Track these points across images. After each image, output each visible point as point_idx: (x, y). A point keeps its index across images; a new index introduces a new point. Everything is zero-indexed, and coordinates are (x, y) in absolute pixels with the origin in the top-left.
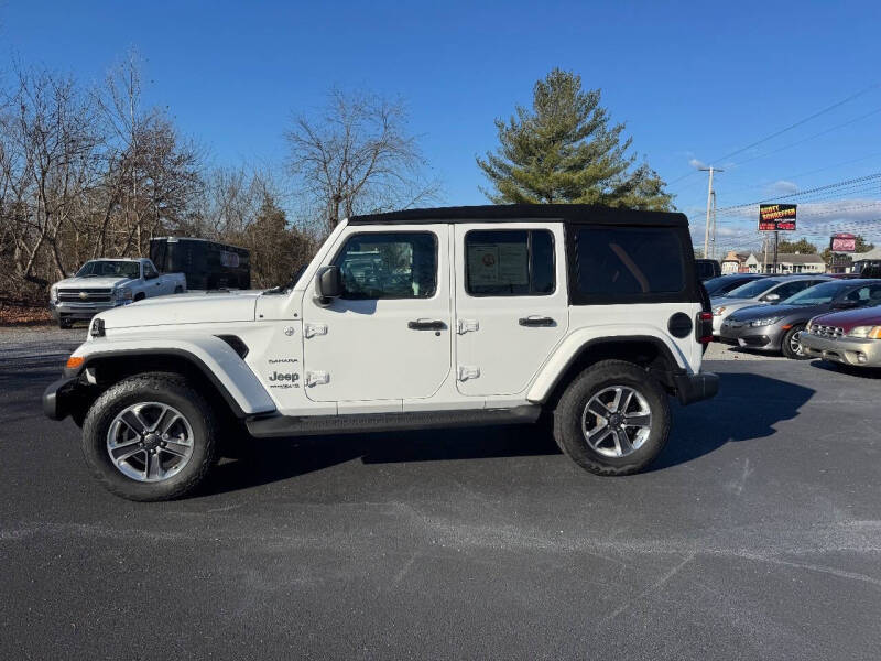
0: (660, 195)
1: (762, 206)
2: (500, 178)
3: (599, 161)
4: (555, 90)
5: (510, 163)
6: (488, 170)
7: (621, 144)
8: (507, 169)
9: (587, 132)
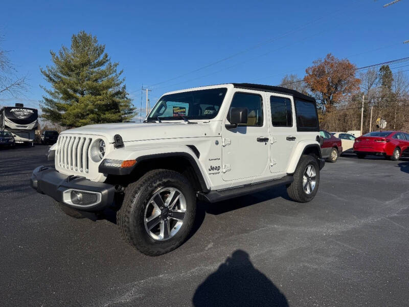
0: (125, 99)
1: (174, 107)
2: (54, 81)
3: (105, 79)
4: (81, 42)
5: (60, 75)
6: (48, 76)
7: (118, 72)
8: (59, 77)
9: (101, 64)
